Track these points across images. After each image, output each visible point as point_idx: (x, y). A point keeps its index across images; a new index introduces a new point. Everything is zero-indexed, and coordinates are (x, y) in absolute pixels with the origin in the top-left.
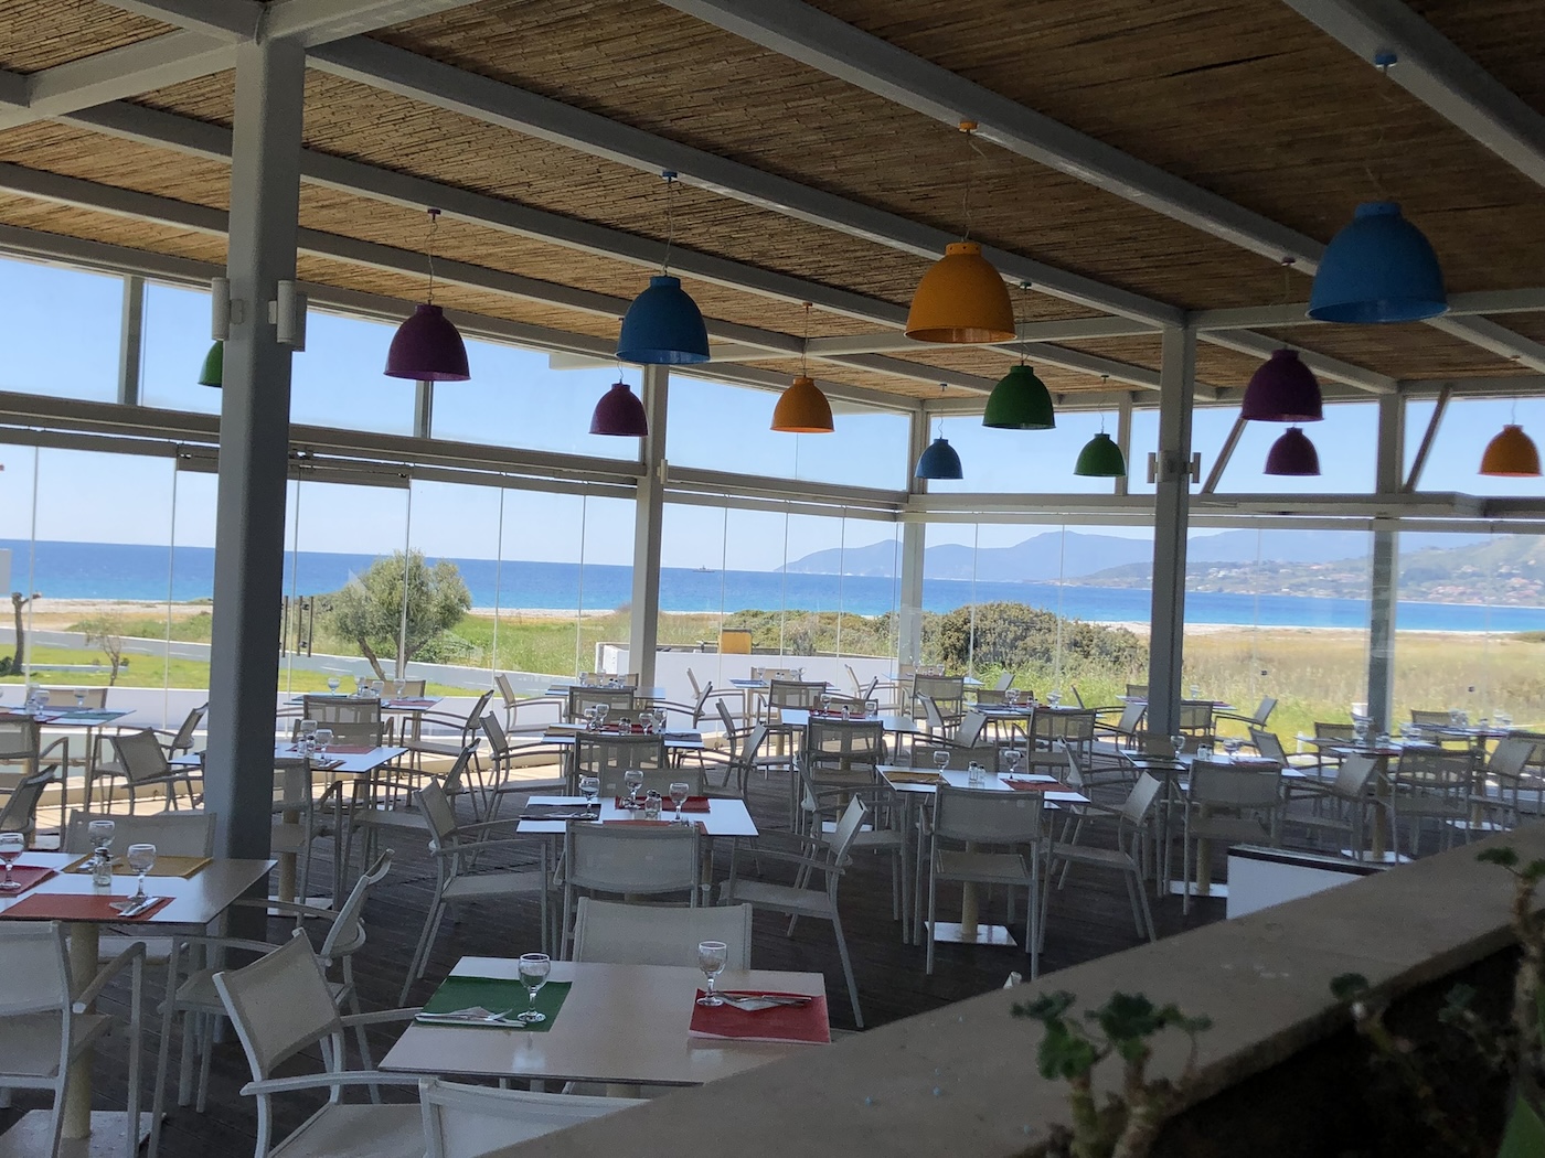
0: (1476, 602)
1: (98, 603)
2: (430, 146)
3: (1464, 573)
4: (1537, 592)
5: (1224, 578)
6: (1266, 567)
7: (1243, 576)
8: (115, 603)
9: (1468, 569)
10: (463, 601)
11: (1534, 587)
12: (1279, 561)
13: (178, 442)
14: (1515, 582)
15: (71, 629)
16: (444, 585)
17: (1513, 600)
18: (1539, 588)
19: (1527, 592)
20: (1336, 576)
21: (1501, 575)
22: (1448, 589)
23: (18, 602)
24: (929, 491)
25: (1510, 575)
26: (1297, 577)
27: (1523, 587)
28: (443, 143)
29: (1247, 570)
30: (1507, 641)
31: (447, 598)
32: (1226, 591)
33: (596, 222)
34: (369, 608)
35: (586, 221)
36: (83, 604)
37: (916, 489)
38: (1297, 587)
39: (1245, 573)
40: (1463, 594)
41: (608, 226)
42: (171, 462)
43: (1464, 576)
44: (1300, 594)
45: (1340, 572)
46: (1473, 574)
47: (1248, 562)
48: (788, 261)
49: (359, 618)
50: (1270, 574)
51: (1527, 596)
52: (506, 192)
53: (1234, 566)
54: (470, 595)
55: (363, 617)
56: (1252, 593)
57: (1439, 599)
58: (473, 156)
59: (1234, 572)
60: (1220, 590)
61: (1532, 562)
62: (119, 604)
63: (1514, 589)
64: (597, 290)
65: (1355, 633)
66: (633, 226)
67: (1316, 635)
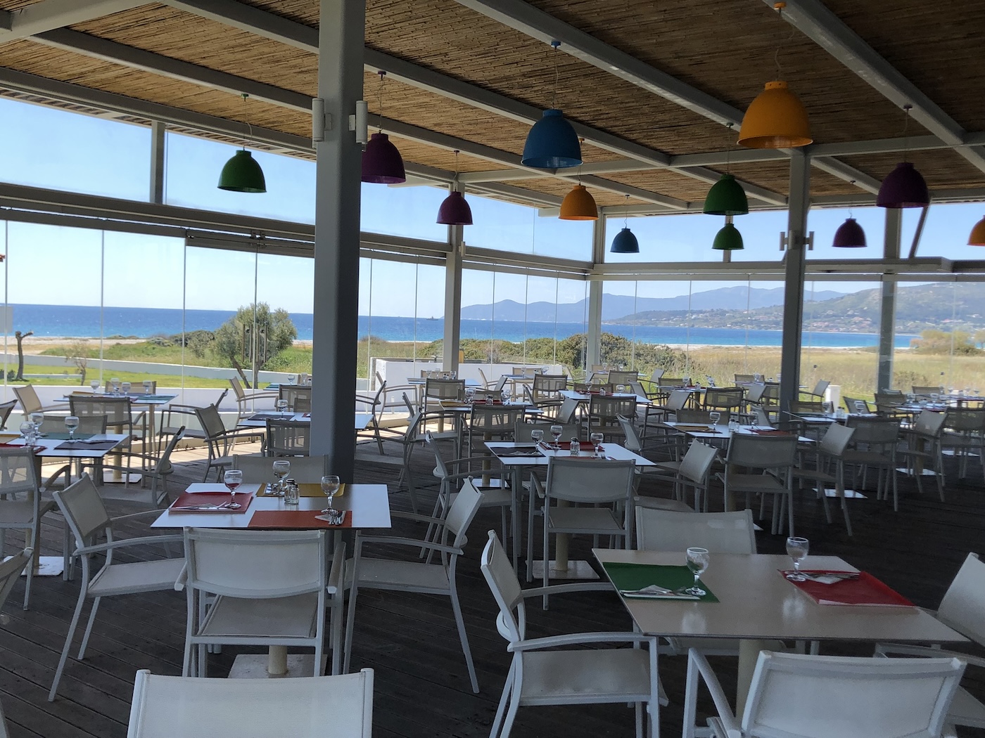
0: (834, 331)
1: (54, 339)
2: (397, 25)
3: (828, 315)
4: (868, 325)
5: (695, 319)
6: (718, 312)
7: (705, 318)
8: (64, 339)
9: (830, 312)
10: (291, 333)
11: (866, 322)
12: (726, 309)
13: (187, 228)
14: (857, 319)
15: (42, 353)
16: (280, 324)
17: (855, 330)
18: (869, 322)
19: (863, 325)
20: (757, 317)
21: (849, 316)
22: (819, 324)
23: (19, 336)
24: (605, 262)
25: (853, 316)
26: (735, 318)
27: (861, 322)
28: (407, 23)
29: (708, 314)
30: (859, 352)
31: (282, 331)
32: (696, 326)
33: (474, 83)
34: (237, 338)
35: (468, 82)
36: (45, 340)
37: (597, 260)
38: (736, 323)
39: (706, 316)
40: (827, 326)
41: (479, 86)
42: (182, 241)
43: (828, 316)
44: (737, 328)
45: (759, 315)
46: (833, 315)
47: (708, 310)
48: (579, 111)
49: (231, 344)
50: (720, 317)
51: (863, 328)
52: (427, 61)
53: (701, 312)
54: (295, 329)
55: (234, 343)
56: (711, 327)
57: (814, 330)
58: (421, 33)
59: (700, 316)
60: (693, 326)
61: (865, 308)
62: (66, 339)
63: (855, 323)
64: (445, 132)
65: (775, 349)
66: (495, 86)
67: (754, 350)
